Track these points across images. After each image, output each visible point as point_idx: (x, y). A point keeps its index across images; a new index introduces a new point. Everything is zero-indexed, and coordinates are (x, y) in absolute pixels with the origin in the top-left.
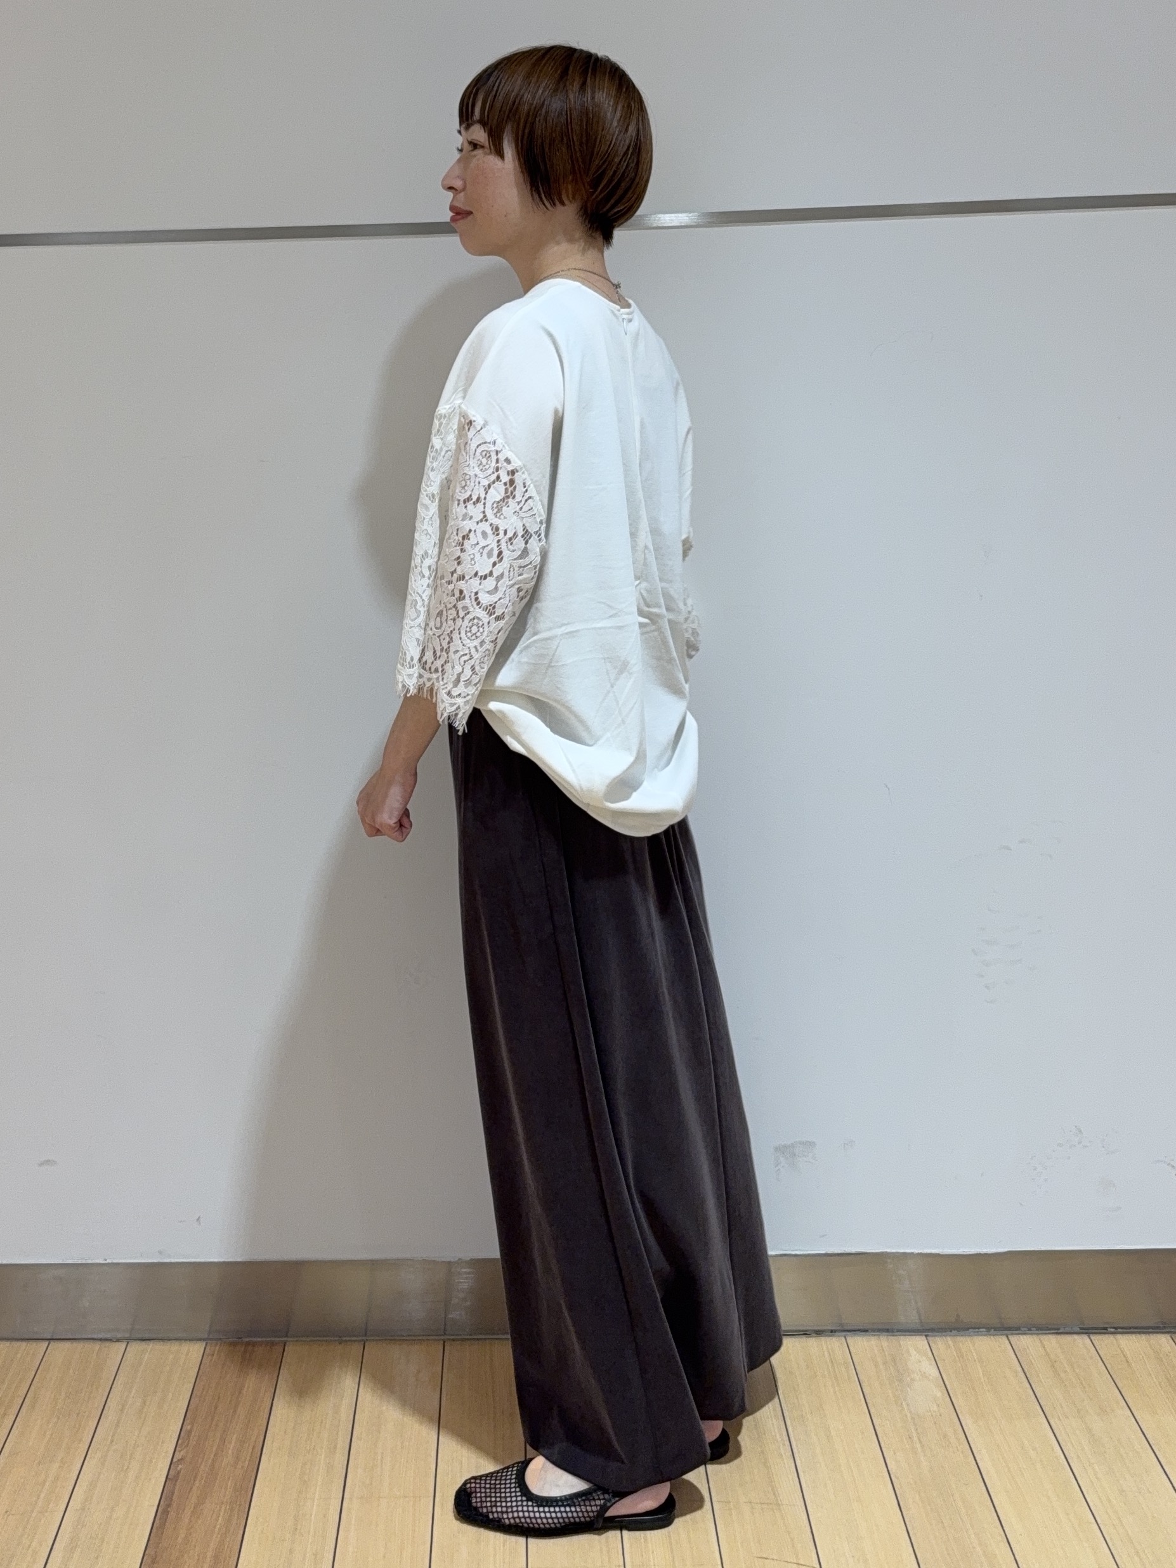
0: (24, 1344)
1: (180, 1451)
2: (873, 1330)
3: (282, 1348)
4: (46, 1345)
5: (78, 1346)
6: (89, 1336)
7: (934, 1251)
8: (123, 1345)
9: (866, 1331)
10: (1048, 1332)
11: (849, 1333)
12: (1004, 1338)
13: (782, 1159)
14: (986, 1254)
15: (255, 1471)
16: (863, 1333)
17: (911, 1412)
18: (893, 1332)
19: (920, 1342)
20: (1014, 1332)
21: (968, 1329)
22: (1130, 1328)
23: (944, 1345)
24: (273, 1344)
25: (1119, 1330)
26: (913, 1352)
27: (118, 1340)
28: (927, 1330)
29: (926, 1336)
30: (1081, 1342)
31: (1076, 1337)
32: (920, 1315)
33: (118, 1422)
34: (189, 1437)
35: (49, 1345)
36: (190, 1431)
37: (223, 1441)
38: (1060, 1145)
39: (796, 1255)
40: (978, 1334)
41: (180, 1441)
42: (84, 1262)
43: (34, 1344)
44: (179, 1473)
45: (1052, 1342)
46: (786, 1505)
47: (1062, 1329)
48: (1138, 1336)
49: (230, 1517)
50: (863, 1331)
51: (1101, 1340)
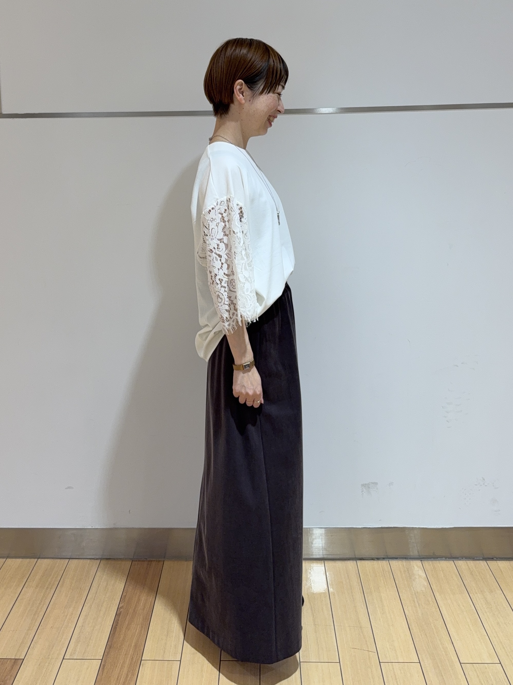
0: (59, 560)
1: (121, 604)
2: (400, 558)
3: (163, 563)
4: (68, 561)
5: (81, 561)
6: (86, 557)
7: (425, 527)
8: (98, 561)
9: (397, 558)
10: (470, 559)
11: (390, 559)
12: (452, 562)
13: (364, 489)
14: (445, 528)
17: (414, 591)
18: (408, 559)
19: (418, 563)
20: (456, 559)
21: (438, 558)
22: (502, 558)
23: (428, 564)
24: (159, 561)
25: (498, 559)
26: (416, 567)
27: (97, 559)
28: (421, 558)
29: (421, 561)
30: (483, 564)
31: (481, 561)
32: (418, 552)
33: (96, 592)
34: (125, 598)
35: (69, 561)
36: (125, 596)
37: (139, 600)
38: (476, 485)
39: (369, 528)
40: (442, 560)
41: (121, 600)
42: (83, 527)
43: (63, 560)
44: (121, 612)
45: (471, 563)
46: (364, 627)
47: (476, 558)
48: (506, 561)
49: (141, 630)
50: (396, 558)
51: (491, 563)
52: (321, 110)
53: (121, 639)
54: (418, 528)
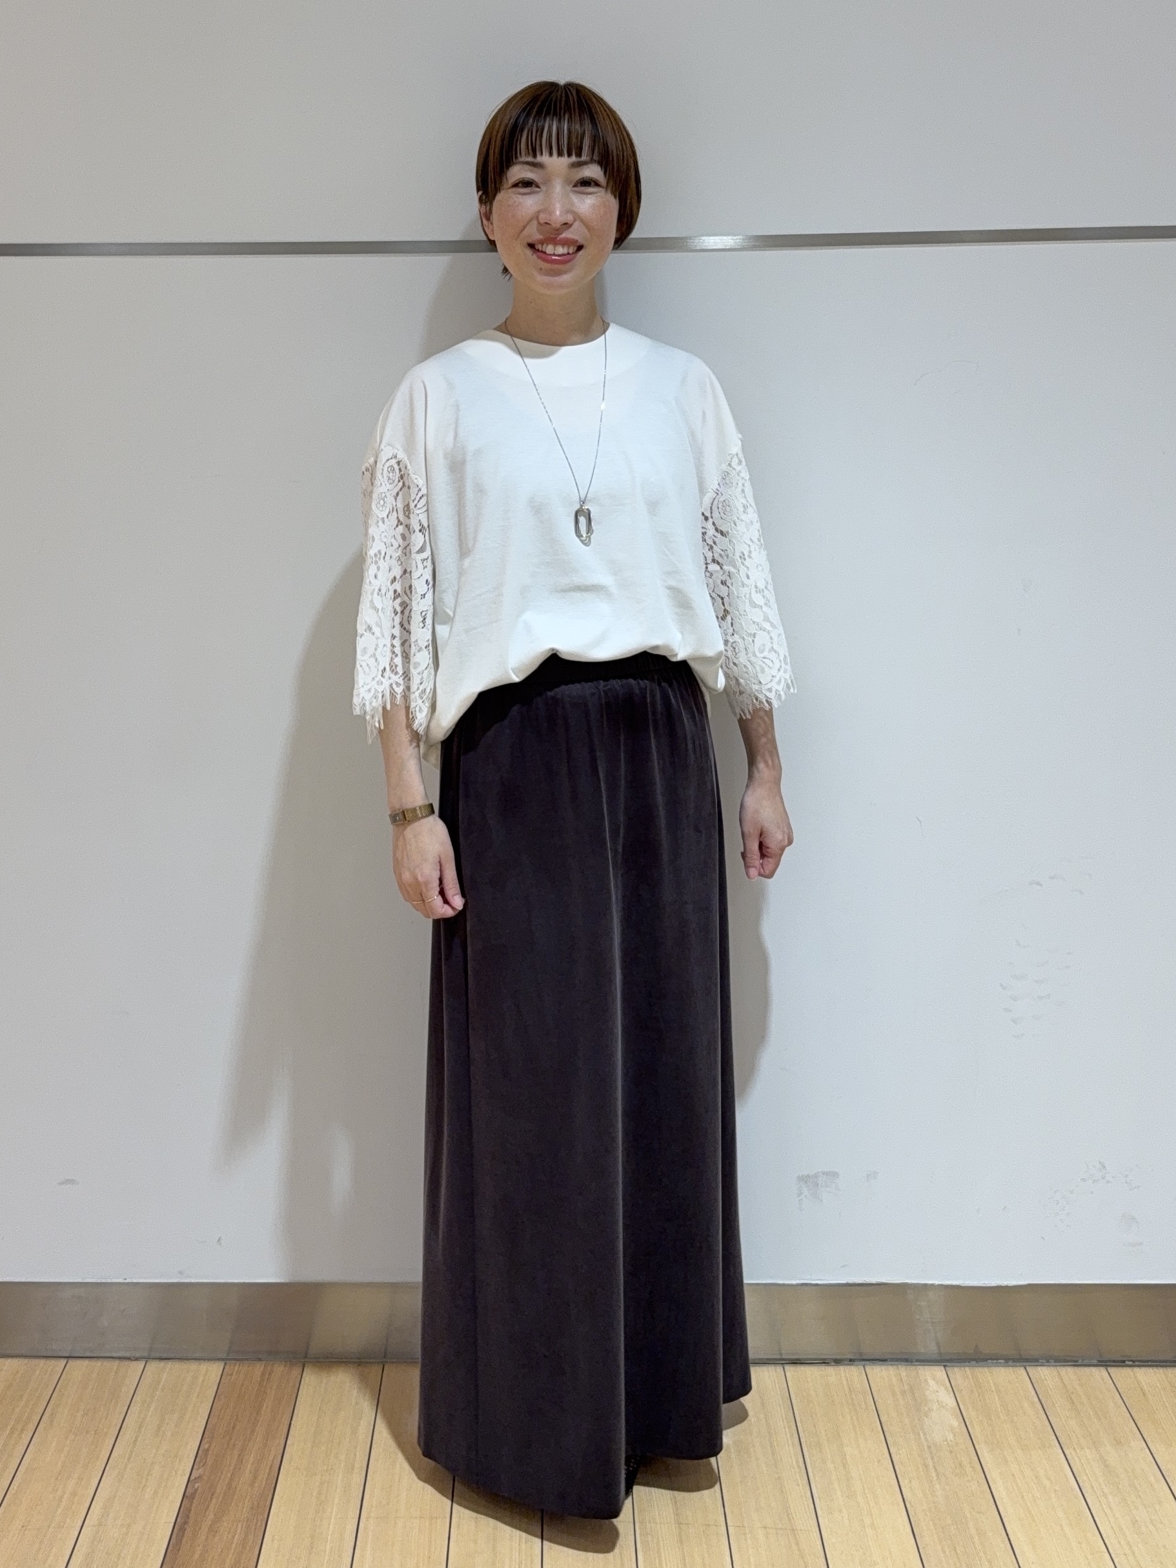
0: (42, 1362)
1: (198, 1470)
2: (892, 1360)
3: (301, 1368)
4: (65, 1362)
5: (98, 1364)
6: (108, 1355)
7: (955, 1283)
8: (141, 1364)
9: (884, 1360)
10: (1066, 1364)
11: (868, 1363)
12: (1022, 1369)
13: (804, 1189)
14: (1007, 1287)
15: (272, 1490)
16: (881, 1363)
17: (927, 1441)
18: (912, 1361)
19: (939, 1372)
20: (1032, 1363)
21: (986, 1360)
22: (1148, 1361)
23: (960, 1374)
24: (292, 1366)
25: (1137, 1363)
26: (931, 1382)
27: (137, 1359)
28: (945, 1360)
29: (945, 1366)
30: (1098, 1374)
31: (1094, 1369)
32: (938, 1344)
33: (135, 1441)
34: (206, 1455)
35: (67, 1362)
36: (208, 1450)
37: (240, 1460)
38: (1083, 1180)
39: (817, 1285)
40: (998, 1365)
41: (198, 1460)
42: (104, 1281)
43: (53, 1362)
44: (196, 1490)
45: (1069, 1374)
46: (801, 1530)
47: (1080, 1361)
48: (1156, 1369)
49: (246, 1535)
50: (882, 1361)
51: (1118, 1373)
52: (704, 240)
53: (196, 1556)
54: (939, 1285)
